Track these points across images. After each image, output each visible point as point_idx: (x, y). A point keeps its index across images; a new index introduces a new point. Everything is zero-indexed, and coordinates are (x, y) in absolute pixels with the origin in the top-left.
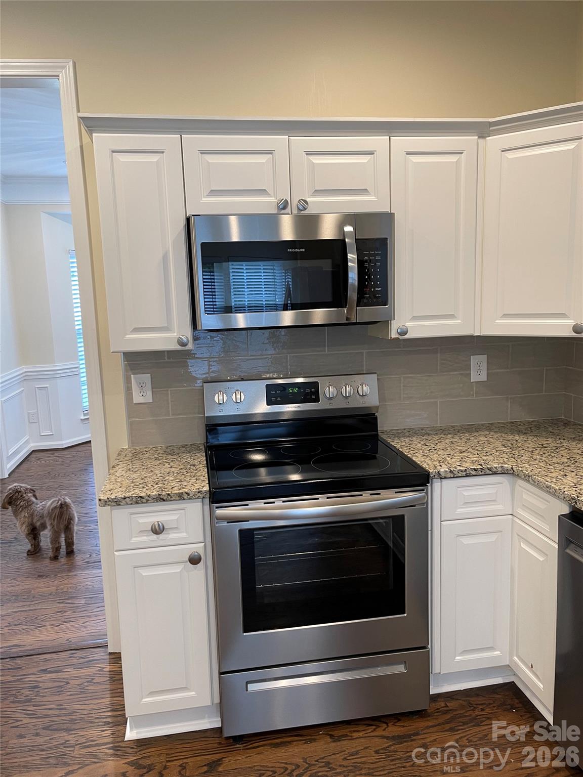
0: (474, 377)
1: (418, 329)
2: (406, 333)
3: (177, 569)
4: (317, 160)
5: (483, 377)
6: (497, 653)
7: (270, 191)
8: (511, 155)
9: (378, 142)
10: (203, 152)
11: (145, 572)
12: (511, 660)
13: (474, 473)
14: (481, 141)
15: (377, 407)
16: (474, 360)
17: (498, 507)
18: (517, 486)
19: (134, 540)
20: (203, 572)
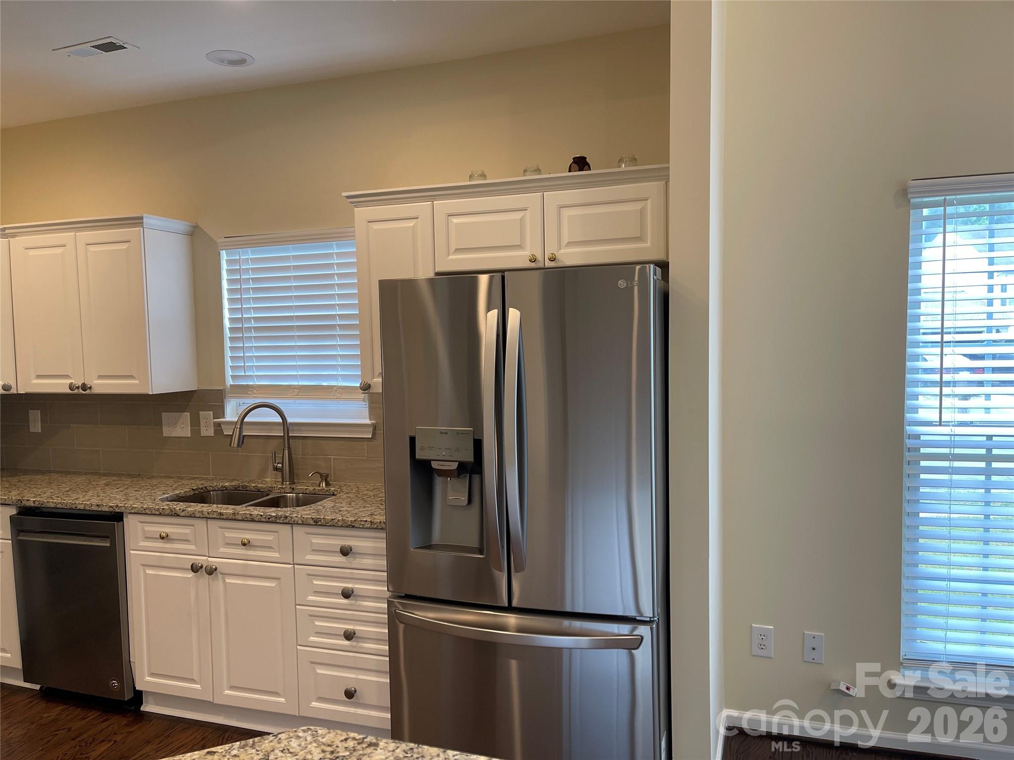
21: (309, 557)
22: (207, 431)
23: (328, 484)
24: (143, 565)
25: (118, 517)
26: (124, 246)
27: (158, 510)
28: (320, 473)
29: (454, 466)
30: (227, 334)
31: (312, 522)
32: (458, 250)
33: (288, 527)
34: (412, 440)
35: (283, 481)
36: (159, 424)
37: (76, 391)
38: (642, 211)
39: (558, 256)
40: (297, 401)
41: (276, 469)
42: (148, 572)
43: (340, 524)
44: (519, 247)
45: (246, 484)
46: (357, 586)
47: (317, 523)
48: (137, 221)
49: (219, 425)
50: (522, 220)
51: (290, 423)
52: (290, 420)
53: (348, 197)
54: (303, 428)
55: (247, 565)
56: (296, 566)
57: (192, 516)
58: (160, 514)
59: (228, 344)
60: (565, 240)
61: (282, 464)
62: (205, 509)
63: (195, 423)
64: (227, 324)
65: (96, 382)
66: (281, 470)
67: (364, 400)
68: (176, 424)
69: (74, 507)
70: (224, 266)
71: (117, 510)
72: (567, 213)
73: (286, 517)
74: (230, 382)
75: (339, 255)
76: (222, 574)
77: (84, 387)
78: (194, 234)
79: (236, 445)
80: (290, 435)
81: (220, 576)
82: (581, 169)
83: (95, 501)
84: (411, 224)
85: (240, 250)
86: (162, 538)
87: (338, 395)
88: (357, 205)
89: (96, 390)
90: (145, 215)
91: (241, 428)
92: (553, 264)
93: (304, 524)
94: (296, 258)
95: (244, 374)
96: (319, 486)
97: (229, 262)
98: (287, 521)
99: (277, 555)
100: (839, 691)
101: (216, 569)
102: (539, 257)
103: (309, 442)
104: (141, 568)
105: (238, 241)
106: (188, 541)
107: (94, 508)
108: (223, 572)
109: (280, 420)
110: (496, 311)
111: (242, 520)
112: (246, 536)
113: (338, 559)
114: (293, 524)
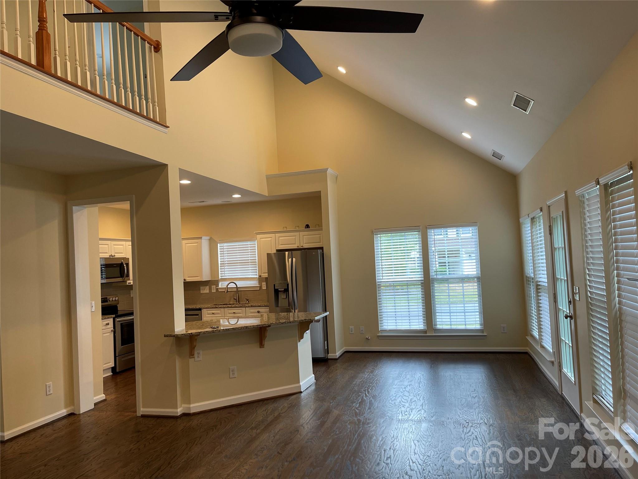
4: (115, 246)
7: (108, 252)
9: (124, 243)
15: (118, 303)
22: (214, 291)
23: (248, 302)
25: (200, 309)
26: (196, 244)
27: (211, 307)
28: (247, 299)
29: (283, 289)
32: (281, 245)
34: (274, 285)
35: (237, 302)
36: (200, 290)
38: (320, 237)
39: (303, 246)
43: (257, 306)
44: (295, 244)
47: (252, 306)
48: (201, 238)
49: (218, 289)
50: (295, 238)
52: (238, 286)
53: (255, 233)
57: (221, 307)
59: (220, 268)
60: (304, 242)
61: (236, 297)
62: (224, 306)
63: (210, 289)
64: (219, 263)
65: (187, 278)
66: (236, 299)
67: (257, 280)
68: (204, 289)
69: (189, 308)
71: (201, 308)
72: (304, 237)
74: (220, 277)
75: (250, 244)
77: (185, 280)
78: (211, 240)
80: (239, 290)
82: (307, 228)
84: (270, 239)
85: (224, 243)
86: (213, 314)
87: (250, 279)
88: (257, 235)
89: (187, 281)
90: (202, 236)
91: (227, 289)
92: (302, 248)
93: (249, 307)
94: (238, 245)
95: (224, 275)
96: (246, 302)
97: (220, 246)
99: (242, 315)
100: (367, 338)
102: (299, 246)
103: (242, 292)
105: (223, 241)
106: (219, 313)
107: (195, 308)
109: (236, 286)
110: (291, 259)
111: (234, 307)
112: (234, 311)
113: (258, 314)
114: (245, 307)
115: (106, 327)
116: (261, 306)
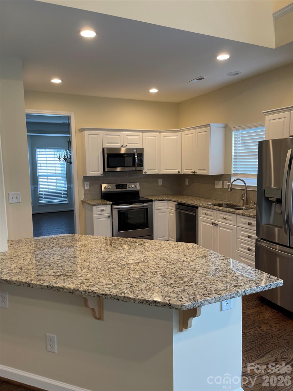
0: (159, 184)
1: (149, 172)
2: (146, 173)
3: (105, 219)
4: (128, 137)
5: (161, 184)
6: (166, 238)
7: (119, 143)
8: (166, 138)
9: (140, 134)
10: (106, 135)
11: (99, 220)
12: (169, 239)
13: (161, 200)
14: (160, 134)
15: (139, 190)
16: (159, 180)
17: (165, 207)
18: (169, 203)
19: (97, 213)
20: (110, 220)
21: (240, 225)
22: (226, 187)
24: (202, 221)
25: (197, 207)
26: (205, 133)
27: (205, 206)
28: (254, 202)
29: (276, 200)
30: (233, 157)
31: (241, 214)
33: (235, 215)
34: (264, 191)
35: (244, 204)
36: (214, 184)
37: (193, 173)
40: (251, 179)
41: (242, 200)
42: (203, 223)
43: (248, 216)
45: (234, 203)
46: (253, 235)
48: (209, 125)
49: (229, 185)
51: (247, 186)
53: (264, 113)
54: (251, 188)
55: (225, 225)
56: (237, 227)
57: (212, 209)
58: (206, 208)
59: (233, 160)
61: (244, 198)
62: (216, 207)
63: (223, 184)
65: (198, 171)
66: (244, 200)
68: (218, 184)
69: (188, 203)
70: (233, 136)
71: (197, 205)
73: (235, 212)
74: (233, 172)
76: (219, 226)
77: (195, 172)
78: (226, 127)
79: (229, 191)
80: (247, 189)
81: (219, 227)
83: (192, 203)
84: (283, 120)
85: (238, 131)
86: (206, 214)
88: (267, 115)
89: (197, 173)
90: (211, 123)
91: (231, 186)
93: (239, 214)
94: (253, 133)
95: (236, 170)
96: (254, 206)
97: (235, 135)
98: (235, 213)
99: (232, 223)
101: (217, 225)
104: (201, 222)
105: (238, 128)
106: (211, 216)
107: (192, 204)
108: (220, 226)
109: (244, 185)
110: (291, 150)
111: (224, 212)
112: (225, 216)
113: (248, 226)
114: (237, 214)
115: (101, 212)
116: (253, 217)
